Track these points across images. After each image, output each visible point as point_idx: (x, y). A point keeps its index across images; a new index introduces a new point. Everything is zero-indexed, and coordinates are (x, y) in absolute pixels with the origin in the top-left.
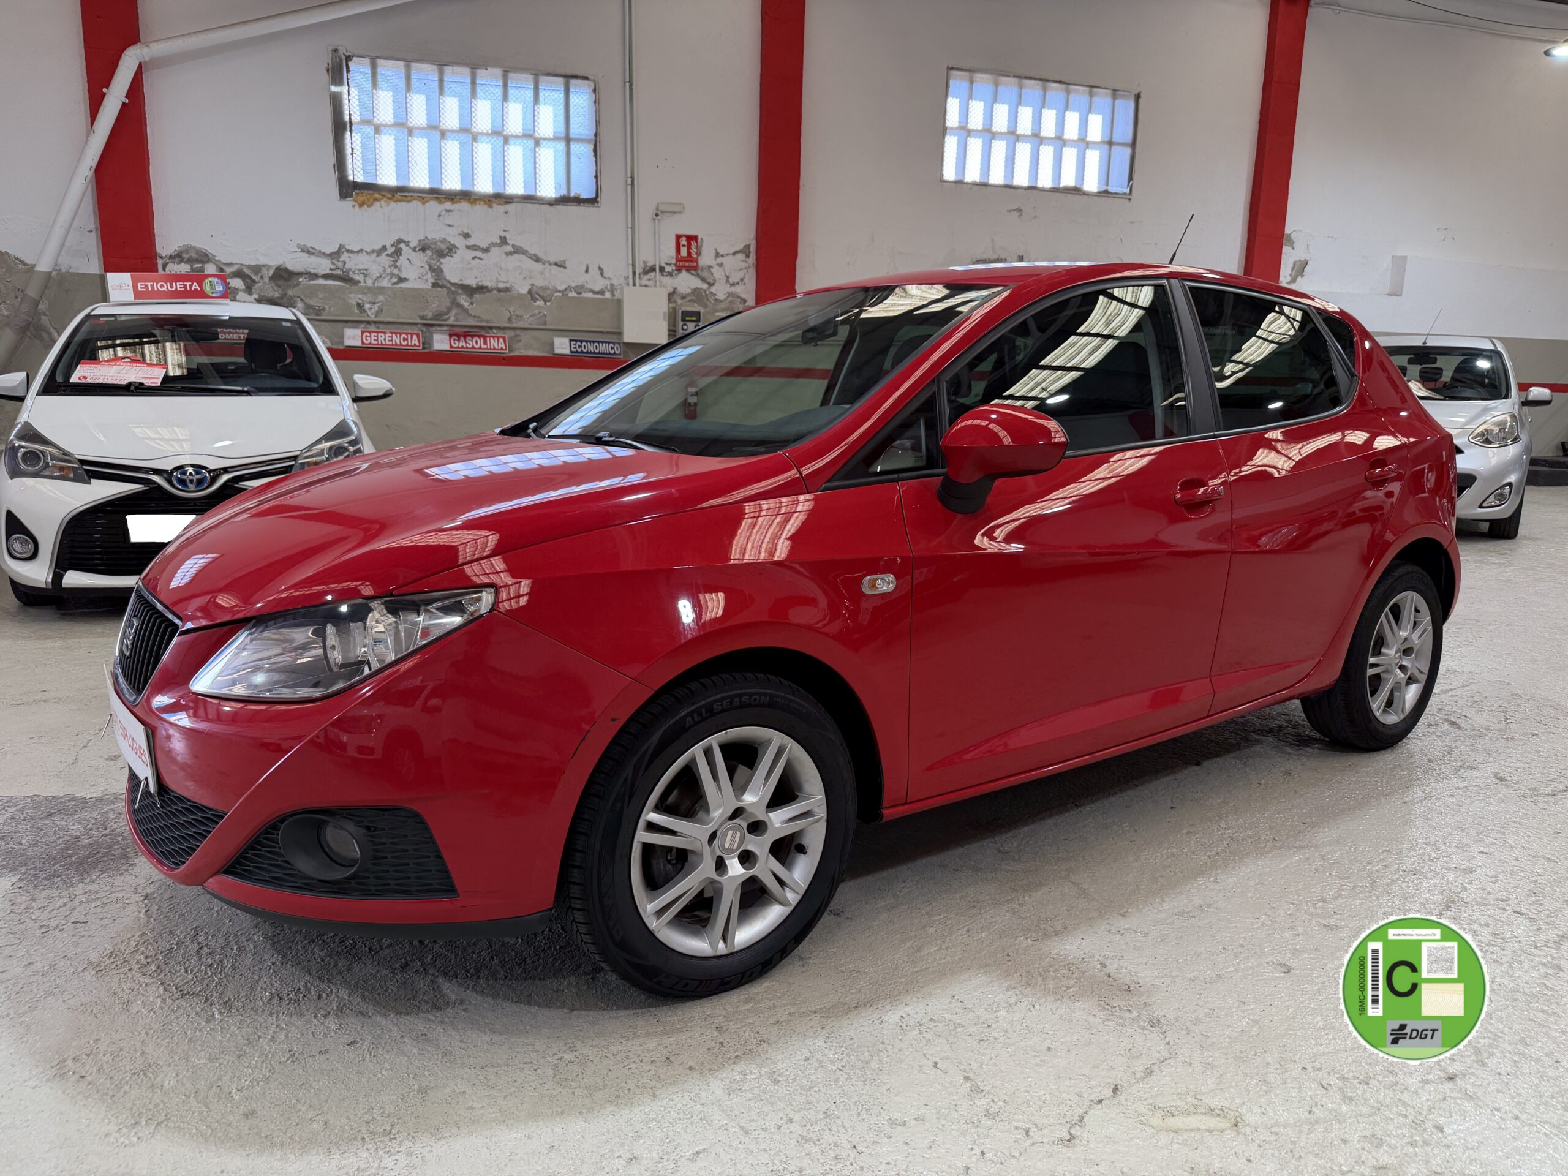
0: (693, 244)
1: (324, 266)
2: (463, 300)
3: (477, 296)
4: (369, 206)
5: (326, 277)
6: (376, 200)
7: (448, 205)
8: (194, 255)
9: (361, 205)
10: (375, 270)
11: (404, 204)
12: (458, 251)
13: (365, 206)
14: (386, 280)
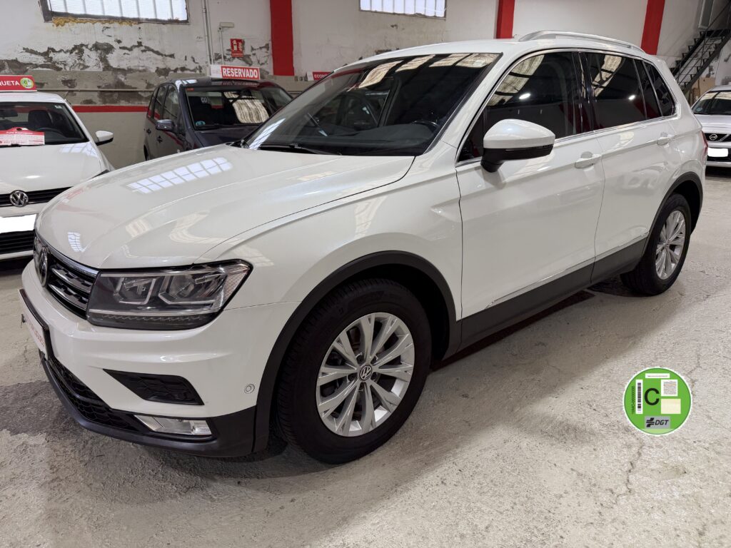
0: (240, 44)
1: (41, 60)
2: (121, 77)
3: (129, 75)
4: (62, 26)
5: (42, 66)
6: (66, 22)
7: (107, 25)
9: (57, 25)
10: (70, 62)
11: (82, 24)
12: (115, 50)
13: (60, 26)
14: (77, 67)
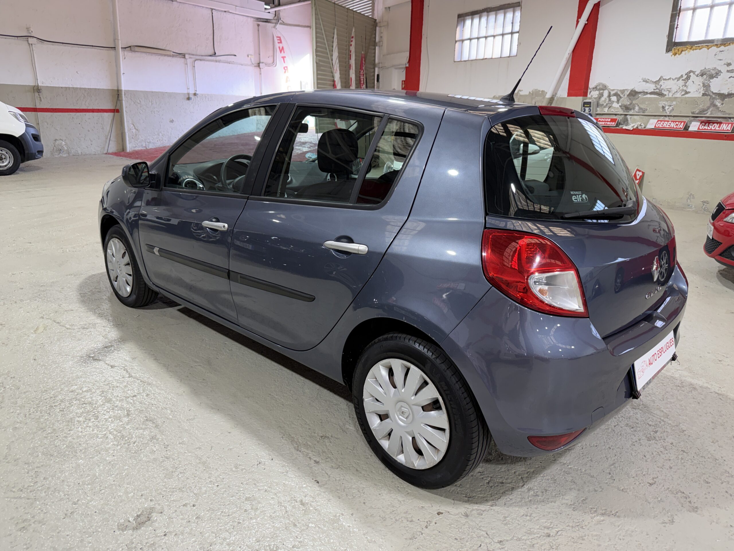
1: (651, 88)
2: (718, 103)
3: (727, 99)
4: (679, 55)
5: (651, 93)
6: (682, 51)
8: (601, 87)
10: (674, 89)
12: (721, 74)
14: (679, 94)
